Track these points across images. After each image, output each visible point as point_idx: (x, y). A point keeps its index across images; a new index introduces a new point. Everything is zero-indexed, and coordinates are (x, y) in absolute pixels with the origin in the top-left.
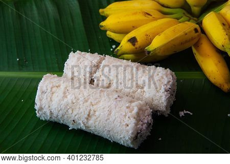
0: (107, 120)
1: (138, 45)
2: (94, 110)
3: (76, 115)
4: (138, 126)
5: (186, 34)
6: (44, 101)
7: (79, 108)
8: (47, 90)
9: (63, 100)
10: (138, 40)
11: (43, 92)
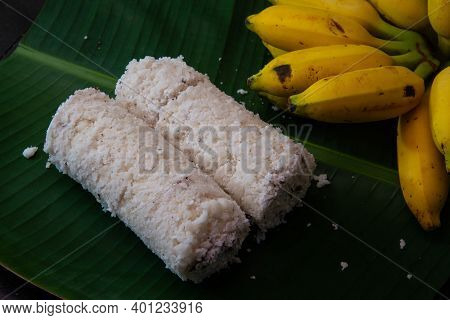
0: (147, 219)
1: (290, 82)
2: (132, 191)
3: (102, 188)
4: (198, 251)
5: (381, 94)
6: (58, 142)
7: (110, 178)
8: (69, 121)
9: (88, 152)
10: (293, 73)
11: (60, 124)
